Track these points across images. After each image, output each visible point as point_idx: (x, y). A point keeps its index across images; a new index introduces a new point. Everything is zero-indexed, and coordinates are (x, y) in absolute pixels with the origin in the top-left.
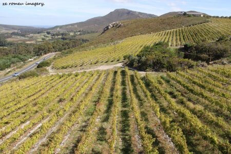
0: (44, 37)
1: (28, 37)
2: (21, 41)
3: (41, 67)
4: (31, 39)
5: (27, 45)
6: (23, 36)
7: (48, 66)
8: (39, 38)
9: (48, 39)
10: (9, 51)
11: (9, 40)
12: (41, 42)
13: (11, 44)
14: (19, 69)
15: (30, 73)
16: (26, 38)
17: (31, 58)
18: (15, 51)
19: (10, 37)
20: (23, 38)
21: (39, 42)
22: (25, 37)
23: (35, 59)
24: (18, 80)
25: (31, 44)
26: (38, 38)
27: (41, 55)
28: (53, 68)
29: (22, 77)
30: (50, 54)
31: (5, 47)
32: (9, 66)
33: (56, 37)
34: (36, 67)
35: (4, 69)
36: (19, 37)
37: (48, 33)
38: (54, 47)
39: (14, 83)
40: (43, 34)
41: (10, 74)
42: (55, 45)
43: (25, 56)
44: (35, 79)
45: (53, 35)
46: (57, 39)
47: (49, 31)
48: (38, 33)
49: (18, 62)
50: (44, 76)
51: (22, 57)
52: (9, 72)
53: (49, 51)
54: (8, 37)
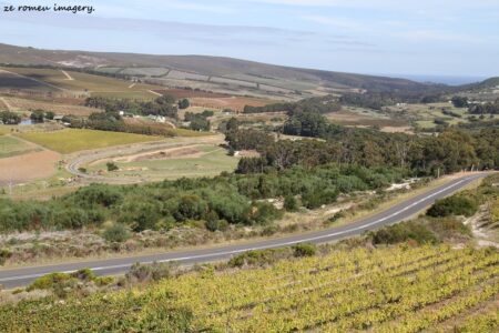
0: (441, 115)
1: (388, 111)
2: (366, 122)
3: (443, 214)
4: (399, 118)
5: (388, 137)
6: (375, 107)
7: (467, 215)
8: (427, 115)
9: (455, 121)
10: (332, 152)
11: (332, 118)
12: (431, 130)
13: (336, 131)
14: (366, 212)
15: (409, 230)
16: (384, 117)
17: (398, 182)
18: (349, 156)
19: (337, 110)
20: (373, 115)
21: (424, 130)
22: (381, 112)
23: (414, 187)
24: (370, 244)
25: (397, 137)
26: (422, 119)
27: (433, 174)
28: (485, 223)
29: (381, 238)
30: (462, 174)
31: (319, 140)
32: (330, 199)
33: (487, 117)
34: (423, 211)
35: (319, 206)
36: (360, 111)
37: (459, 103)
38: (479, 153)
39: (361, 253)
40: (441, 105)
41: (341, 222)
42: (485, 144)
43: (380, 172)
44: (428, 250)
45: (477, 112)
46: (489, 124)
47: (462, 95)
48: (425, 101)
49: (359, 188)
50: (459, 247)
51: (369, 173)
52: (337, 216)
53: (462, 164)
54: (329, 110)
